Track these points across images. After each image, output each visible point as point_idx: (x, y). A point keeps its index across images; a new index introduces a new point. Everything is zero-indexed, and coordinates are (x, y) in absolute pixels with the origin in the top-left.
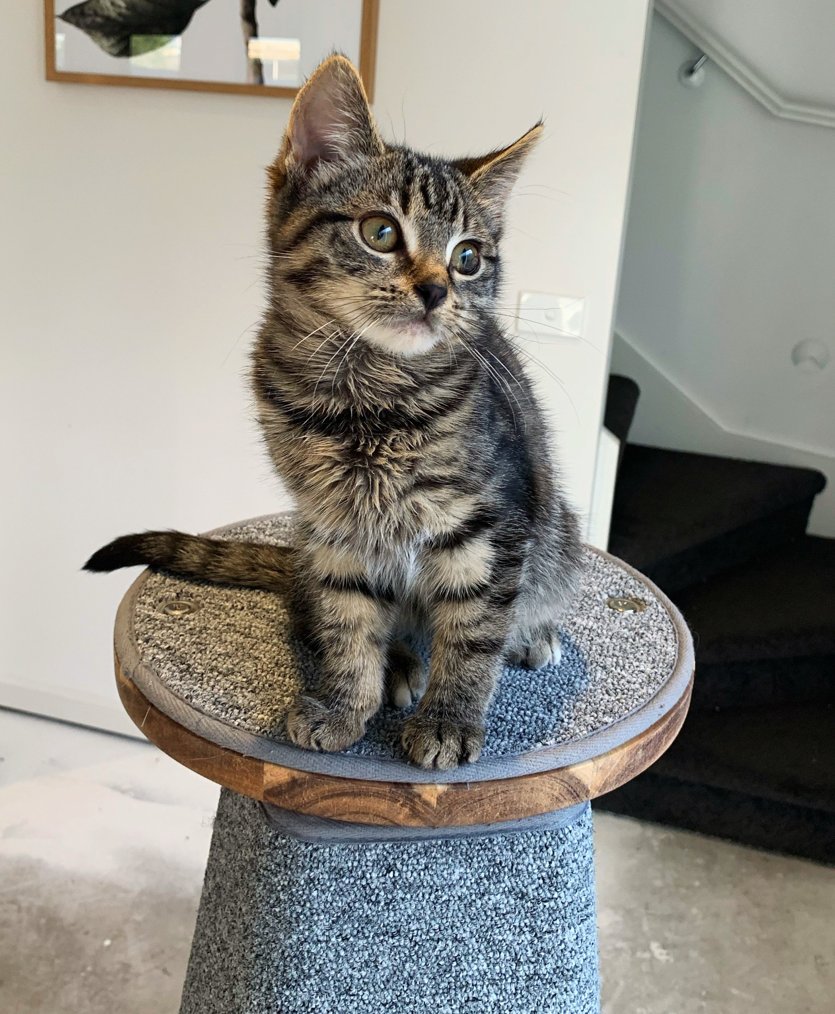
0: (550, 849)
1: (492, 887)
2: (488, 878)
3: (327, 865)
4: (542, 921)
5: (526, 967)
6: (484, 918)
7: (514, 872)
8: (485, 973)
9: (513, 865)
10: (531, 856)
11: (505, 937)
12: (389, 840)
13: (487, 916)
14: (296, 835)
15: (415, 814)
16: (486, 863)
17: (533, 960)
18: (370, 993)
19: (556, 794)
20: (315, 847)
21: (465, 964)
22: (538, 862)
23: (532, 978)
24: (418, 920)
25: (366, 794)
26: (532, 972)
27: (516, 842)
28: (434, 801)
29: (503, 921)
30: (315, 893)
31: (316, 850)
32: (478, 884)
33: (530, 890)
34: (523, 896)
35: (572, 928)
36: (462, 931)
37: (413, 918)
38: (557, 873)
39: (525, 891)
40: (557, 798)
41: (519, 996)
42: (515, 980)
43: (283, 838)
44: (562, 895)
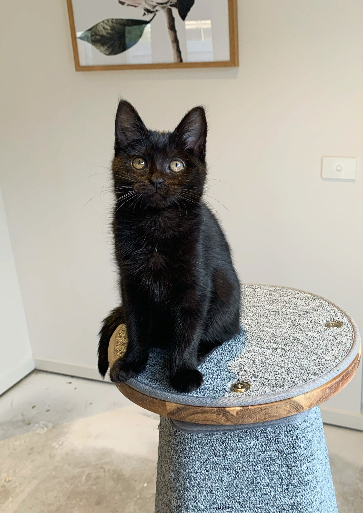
0: (292, 432)
1: (267, 448)
2: (266, 445)
3: (197, 441)
4: (291, 462)
5: (286, 481)
6: (266, 461)
7: (277, 442)
8: (268, 484)
9: (276, 439)
10: (283, 435)
11: (275, 469)
12: (222, 431)
13: (267, 461)
14: (184, 430)
15: (228, 419)
16: (265, 439)
17: (289, 478)
18: (220, 492)
19: (288, 409)
20: (191, 434)
21: (259, 480)
22: (287, 438)
23: (289, 485)
24: (237, 463)
25: (207, 412)
26: (289, 483)
27: (276, 430)
28: (235, 414)
29: (274, 462)
30: (193, 453)
31: (192, 436)
32: (262, 448)
33: (285, 450)
34: (282, 452)
35: (305, 464)
36: (256, 467)
37: (235, 462)
38: (296, 442)
39: (282, 450)
40: (289, 411)
41: (284, 492)
42: (282, 486)
43: (179, 432)
44: (299, 450)
